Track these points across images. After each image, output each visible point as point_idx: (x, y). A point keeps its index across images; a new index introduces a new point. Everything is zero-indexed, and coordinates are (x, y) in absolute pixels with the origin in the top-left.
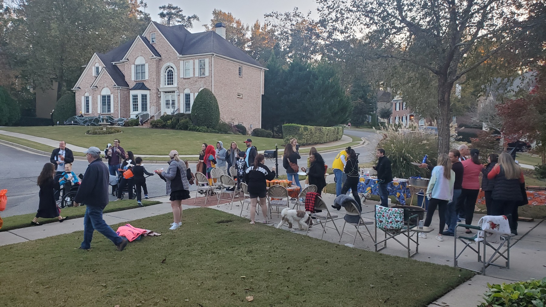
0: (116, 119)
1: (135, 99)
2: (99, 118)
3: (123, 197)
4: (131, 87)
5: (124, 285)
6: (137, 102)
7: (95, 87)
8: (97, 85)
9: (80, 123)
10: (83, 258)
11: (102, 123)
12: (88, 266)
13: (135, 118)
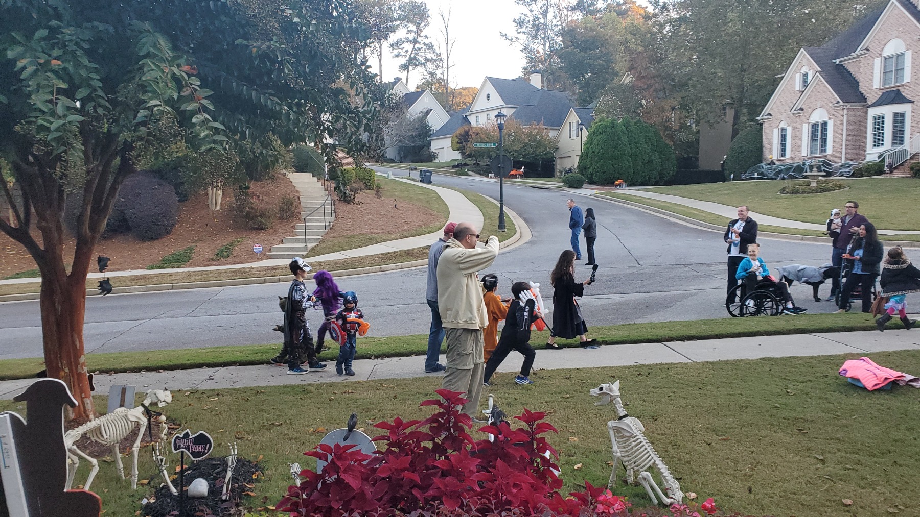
0: (836, 165)
1: (879, 123)
2: (804, 164)
3: (850, 307)
4: (870, 102)
5: (859, 467)
6: (883, 129)
7: (799, 109)
8: (803, 107)
9: (769, 175)
10: (780, 404)
11: (808, 173)
12: (788, 419)
13: (877, 160)
